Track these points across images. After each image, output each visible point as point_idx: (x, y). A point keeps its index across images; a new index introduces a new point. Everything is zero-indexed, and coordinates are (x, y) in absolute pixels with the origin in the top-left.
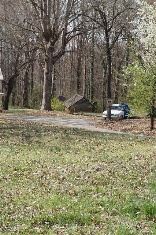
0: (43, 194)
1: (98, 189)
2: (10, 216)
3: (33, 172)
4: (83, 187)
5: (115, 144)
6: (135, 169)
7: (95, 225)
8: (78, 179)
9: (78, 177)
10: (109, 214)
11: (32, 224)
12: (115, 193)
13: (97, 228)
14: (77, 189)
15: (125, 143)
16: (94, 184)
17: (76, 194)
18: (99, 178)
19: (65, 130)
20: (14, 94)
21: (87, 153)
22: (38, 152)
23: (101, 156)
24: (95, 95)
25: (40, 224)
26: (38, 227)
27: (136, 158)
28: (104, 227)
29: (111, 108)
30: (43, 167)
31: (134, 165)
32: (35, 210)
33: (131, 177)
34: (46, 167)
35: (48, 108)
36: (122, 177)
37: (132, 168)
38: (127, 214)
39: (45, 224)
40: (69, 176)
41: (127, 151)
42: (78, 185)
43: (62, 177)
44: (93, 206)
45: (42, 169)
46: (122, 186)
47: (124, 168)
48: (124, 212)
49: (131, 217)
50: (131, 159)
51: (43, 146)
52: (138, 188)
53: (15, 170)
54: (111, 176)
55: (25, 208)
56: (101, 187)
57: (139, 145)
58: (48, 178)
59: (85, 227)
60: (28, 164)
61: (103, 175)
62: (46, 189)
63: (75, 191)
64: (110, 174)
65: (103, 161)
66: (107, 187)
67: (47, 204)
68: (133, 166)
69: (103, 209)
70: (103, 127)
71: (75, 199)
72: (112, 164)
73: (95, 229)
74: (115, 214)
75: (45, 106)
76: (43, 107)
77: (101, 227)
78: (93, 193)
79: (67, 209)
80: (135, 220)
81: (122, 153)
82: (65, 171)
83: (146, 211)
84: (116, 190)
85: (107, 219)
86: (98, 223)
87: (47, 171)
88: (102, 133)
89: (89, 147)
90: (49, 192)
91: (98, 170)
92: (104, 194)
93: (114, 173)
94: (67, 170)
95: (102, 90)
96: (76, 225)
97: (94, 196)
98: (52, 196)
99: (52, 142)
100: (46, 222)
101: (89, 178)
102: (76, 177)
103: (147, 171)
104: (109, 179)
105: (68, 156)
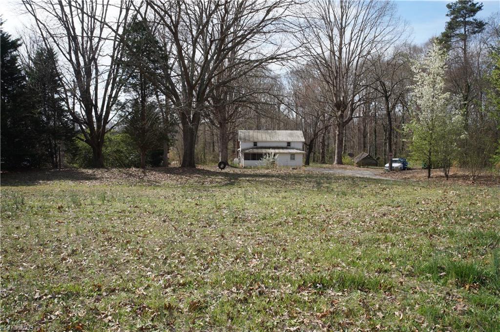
0: (322, 242)
1: (386, 238)
2: (276, 271)
3: (317, 216)
4: (368, 235)
5: (400, 189)
6: (425, 214)
7: (385, 292)
8: (363, 224)
9: (363, 222)
10: (403, 275)
11: (299, 287)
12: (407, 243)
13: (388, 297)
14: (361, 237)
15: (410, 189)
16: (381, 231)
17: (360, 243)
18: (386, 223)
19: (353, 178)
20: (314, 153)
21: (372, 198)
22: (325, 197)
23: (388, 200)
24: (378, 152)
25: (310, 287)
26: (307, 292)
27: (423, 203)
28: (398, 298)
29: (392, 162)
30: (327, 210)
31: (423, 209)
32: (308, 265)
33: (422, 223)
34: (331, 211)
35: (340, 162)
36: (412, 223)
37: (421, 212)
38: (428, 275)
39: (317, 286)
40: (354, 220)
41: (412, 196)
42: (364, 231)
43: (346, 222)
44: (382, 261)
45: (326, 213)
46: (414, 233)
47: (412, 213)
48: (422, 272)
49: (433, 280)
50: (418, 203)
51: (330, 191)
52: (433, 237)
53: (299, 213)
54: (399, 221)
55: (296, 261)
56: (389, 235)
57: (423, 190)
58: (330, 223)
59: (371, 295)
60: (313, 208)
61: (390, 220)
62: (326, 236)
63: (359, 240)
64: (398, 219)
65: (389, 206)
66: (397, 235)
67: (324, 256)
68: (421, 210)
69: (394, 266)
70: (386, 177)
71: (359, 251)
72: (399, 208)
73: (385, 299)
74: (411, 274)
75: (337, 161)
76: (336, 162)
77: (394, 297)
78: (380, 242)
79: (348, 264)
80: (439, 285)
81: (408, 198)
82: (350, 215)
83: (455, 272)
84: (408, 240)
85: (401, 283)
86: (389, 290)
87: (331, 215)
88: (386, 180)
89: (374, 192)
90: (329, 240)
91: (384, 215)
92: (393, 245)
93: (402, 218)
94: (351, 214)
95: (384, 148)
96: (359, 291)
97: (382, 246)
98: (332, 245)
99: (339, 188)
100: (318, 285)
101: (375, 223)
102: (361, 223)
103: (438, 216)
104: (398, 224)
105: (353, 200)
